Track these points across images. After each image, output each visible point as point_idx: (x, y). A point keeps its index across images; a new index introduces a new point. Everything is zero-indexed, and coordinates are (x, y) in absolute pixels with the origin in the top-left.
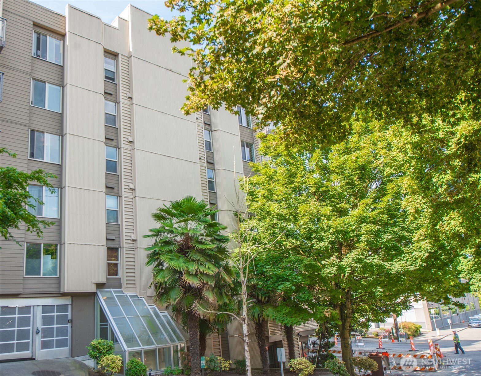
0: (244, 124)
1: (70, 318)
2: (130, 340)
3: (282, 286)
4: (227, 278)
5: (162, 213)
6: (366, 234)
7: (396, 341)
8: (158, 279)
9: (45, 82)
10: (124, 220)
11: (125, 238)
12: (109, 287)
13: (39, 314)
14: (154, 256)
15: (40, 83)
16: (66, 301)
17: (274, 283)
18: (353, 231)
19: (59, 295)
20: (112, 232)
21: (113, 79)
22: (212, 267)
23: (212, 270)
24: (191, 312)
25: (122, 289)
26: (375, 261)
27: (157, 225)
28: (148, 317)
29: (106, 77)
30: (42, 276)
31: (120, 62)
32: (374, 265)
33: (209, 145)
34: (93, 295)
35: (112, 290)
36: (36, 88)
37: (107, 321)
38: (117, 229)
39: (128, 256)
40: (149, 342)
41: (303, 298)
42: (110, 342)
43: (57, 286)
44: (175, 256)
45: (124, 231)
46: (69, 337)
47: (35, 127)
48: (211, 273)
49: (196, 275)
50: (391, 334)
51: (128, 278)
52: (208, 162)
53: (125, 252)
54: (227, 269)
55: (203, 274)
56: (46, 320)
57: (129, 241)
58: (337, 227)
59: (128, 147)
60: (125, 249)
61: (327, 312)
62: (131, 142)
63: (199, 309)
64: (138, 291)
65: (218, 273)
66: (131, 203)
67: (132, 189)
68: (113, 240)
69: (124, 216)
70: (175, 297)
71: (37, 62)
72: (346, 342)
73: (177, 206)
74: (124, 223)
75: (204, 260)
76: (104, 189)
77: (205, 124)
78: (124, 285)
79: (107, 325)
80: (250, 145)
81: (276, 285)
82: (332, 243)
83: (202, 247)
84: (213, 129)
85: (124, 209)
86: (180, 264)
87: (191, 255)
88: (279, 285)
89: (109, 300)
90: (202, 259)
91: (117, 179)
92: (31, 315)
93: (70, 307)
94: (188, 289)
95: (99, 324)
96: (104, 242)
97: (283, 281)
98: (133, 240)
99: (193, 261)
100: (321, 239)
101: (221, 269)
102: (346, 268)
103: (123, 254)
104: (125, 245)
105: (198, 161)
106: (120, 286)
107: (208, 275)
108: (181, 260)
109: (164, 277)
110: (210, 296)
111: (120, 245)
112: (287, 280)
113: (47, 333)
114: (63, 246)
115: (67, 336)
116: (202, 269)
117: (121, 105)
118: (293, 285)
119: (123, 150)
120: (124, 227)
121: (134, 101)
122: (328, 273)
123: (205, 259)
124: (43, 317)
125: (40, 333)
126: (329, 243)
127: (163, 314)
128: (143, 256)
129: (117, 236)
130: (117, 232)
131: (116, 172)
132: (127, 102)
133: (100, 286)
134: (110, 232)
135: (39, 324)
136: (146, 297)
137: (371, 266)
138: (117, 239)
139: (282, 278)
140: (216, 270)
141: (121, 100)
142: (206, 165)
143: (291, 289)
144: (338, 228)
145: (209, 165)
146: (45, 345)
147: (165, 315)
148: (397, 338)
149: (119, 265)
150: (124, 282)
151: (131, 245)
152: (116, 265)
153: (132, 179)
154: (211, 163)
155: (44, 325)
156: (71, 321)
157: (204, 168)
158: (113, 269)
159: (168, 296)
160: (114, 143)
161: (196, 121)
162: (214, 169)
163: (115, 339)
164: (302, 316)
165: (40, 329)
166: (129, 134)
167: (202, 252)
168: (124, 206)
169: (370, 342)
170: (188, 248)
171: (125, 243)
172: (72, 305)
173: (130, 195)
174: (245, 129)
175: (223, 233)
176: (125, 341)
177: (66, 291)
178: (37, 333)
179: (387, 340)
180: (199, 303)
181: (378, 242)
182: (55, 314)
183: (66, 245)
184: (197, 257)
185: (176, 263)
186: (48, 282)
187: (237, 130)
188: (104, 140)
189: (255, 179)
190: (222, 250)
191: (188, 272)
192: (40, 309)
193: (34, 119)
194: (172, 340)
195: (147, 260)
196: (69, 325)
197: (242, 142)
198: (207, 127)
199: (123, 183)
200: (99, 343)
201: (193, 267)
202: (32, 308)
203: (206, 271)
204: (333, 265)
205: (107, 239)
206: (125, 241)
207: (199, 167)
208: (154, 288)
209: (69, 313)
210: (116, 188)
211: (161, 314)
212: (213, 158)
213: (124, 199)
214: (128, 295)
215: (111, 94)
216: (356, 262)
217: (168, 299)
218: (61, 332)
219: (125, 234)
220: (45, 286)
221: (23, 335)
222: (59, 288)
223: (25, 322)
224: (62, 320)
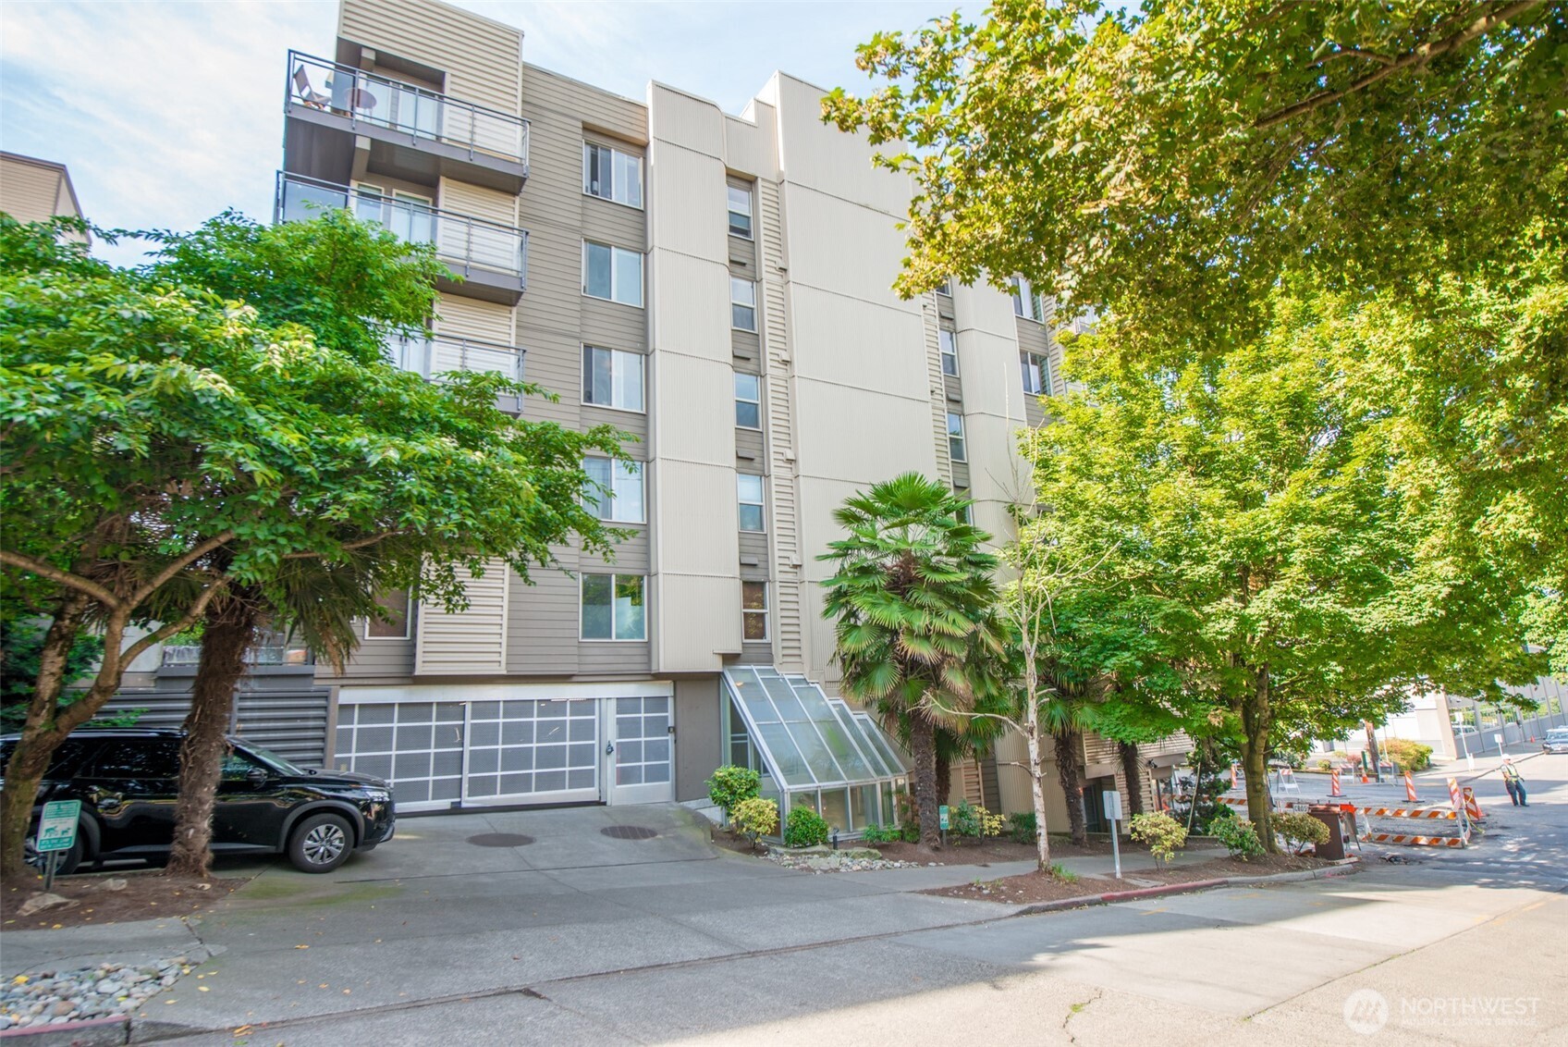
0: (1028, 314)
1: (671, 723)
2: (792, 769)
3: (1113, 660)
4: (993, 643)
5: (854, 509)
6: (1305, 547)
7: (1372, 780)
8: (847, 644)
9: (609, 246)
10: (776, 524)
11: (777, 561)
12: (748, 662)
13: (611, 715)
14: (838, 598)
15: (600, 249)
16: (664, 690)
17: (1095, 655)
18: (1273, 540)
19: (649, 677)
20: (752, 549)
21: (746, 233)
22: (960, 620)
23: (962, 627)
24: (917, 713)
25: (775, 666)
26: (1323, 605)
27: (845, 534)
28: (828, 723)
29: (732, 229)
30: (614, 639)
31: (761, 195)
32: (1323, 615)
33: (950, 363)
34: (717, 677)
35: (754, 668)
36: (591, 258)
37: (745, 731)
38: (762, 543)
39: (784, 598)
40: (830, 774)
41: (1162, 686)
42: (753, 773)
43: (645, 659)
44: (885, 597)
45: (776, 546)
46: (670, 762)
47: (592, 340)
48: (960, 633)
49: (927, 637)
50: (1361, 766)
51: (786, 644)
52: (949, 400)
53: (778, 590)
54: (992, 625)
55: (941, 634)
56: (626, 728)
57: (787, 569)
58: (1236, 532)
59: (780, 373)
60: (778, 584)
61: (1216, 716)
62: (786, 362)
63: (934, 707)
64: (807, 669)
65: (975, 634)
66: (789, 490)
67: (790, 461)
68: (754, 566)
69: (775, 517)
70: (884, 682)
71: (592, 204)
72: (1257, 780)
73: (885, 493)
74: (776, 532)
75: (944, 606)
76: (733, 462)
77: (942, 317)
78: (778, 658)
79: (745, 738)
80: (1039, 360)
81: (1101, 657)
82: (1226, 567)
83: (939, 578)
84: (959, 329)
85: (775, 503)
86: (892, 614)
87: (915, 595)
88: (1106, 658)
89: (749, 687)
90: (939, 604)
91: (759, 440)
92: (596, 717)
93: (670, 702)
94: (911, 666)
95: (729, 736)
96: (736, 571)
97: (1116, 649)
98: (796, 566)
99: (921, 607)
100: (1201, 560)
101: (981, 625)
102: (1258, 621)
103: (773, 594)
104: (779, 577)
105: (928, 397)
106: (770, 661)
107: (952, 638)
108: (895, 606)
109: (860, 641)
110: (957, 681)
111: (768, 575)
112: (1126, 648)
113: (628, 752)
114: (653, 579)
115: (666, 759)
116: (939, 624)
117: (765, 285)
118: (1138, 659)
119: (769, 380)
120: (776, 539)
121: (791, 275)
122: (1218, 633)
123: (946, 603)
124: (619, 721)
125: (614, 753)
126: (1218, 567)
127: (860, 717)
128: (816, 598)
129: (762, 558)
130: (761, 550)
131: (757, 426)
132: (776, 278)
133: (730, 659)
134: (745, 548)
135: (611, 735)
136: (823, 682)
137: (1314, 617)
138: (761, 565)
139: (1113, 643)
140: (970, 627)
141: (764, 275)
142: (944, 405)
143: (1133, 667)
144: (1241, 536)
145: (952, 406)
146: (625, 776)
147: (864, 720)
148: (1374, 774)
149: (767, 617)
150: (777, 651)
151: (790, 577)
152: (762, 616)
153: (790, 439)
154: (955, 401)
155: (621, 735)
156: (674, 730)
157: (941, 413)
158: (754, 626)
159: (869, 680)
160: (751, 366)
161: (922, 312)
162: (962, 414)
163: (762, 768)
164: (1158, 723)
165: (614, 745)
166: (782, 346)
167: (939, 589)
168: (774, 496)
169: (1312, 782)
170: (910, 582)
171: (778, 572)
172: (675, 697)
173: (786, 473)
174: (1029, 326)
175: (983, 548)
176: (782, 771)
177: (662, 670)
178: (609, 753)
179: (1351, 777)
180: (935, 696)
181: (1333, 563)
182: (643, 715)
183: (660, 576)
184: (929, 599)
185: (885, 613)
186: (625, 651)
187: (1011, 329)
188: (730, 360)
189: (1052, 432)
190: (981, 586)
191: (910, 632)
192: (613, 704)
193: (591, 323)
194: (880, 771)
195: (824, 606)
196: (670, 738)
197: (1023, 353)
198: (946, 323)
199: (772, 449)
200: (731, 774)
201: (921, 621)
202: (597, 702)
203: (948, 628)
204: (1227, 614)
205: (742, 565)
206: (778, 568)
207: (931, 411)
208: (839, 663)
209: (670, 714)
210: (758, 460)
211: (855, 718)
212: (960, 389)
213: (774, 481)
214: (786, 677)
215: (744, 264)
216: (1281, 609)
217: (870, 686)
218: (656, 751)
219: (777, 554)
220: (621, 659)
221: (582, 755)
222: (649, 662)
223: (584, 730)
224: (656, 726)
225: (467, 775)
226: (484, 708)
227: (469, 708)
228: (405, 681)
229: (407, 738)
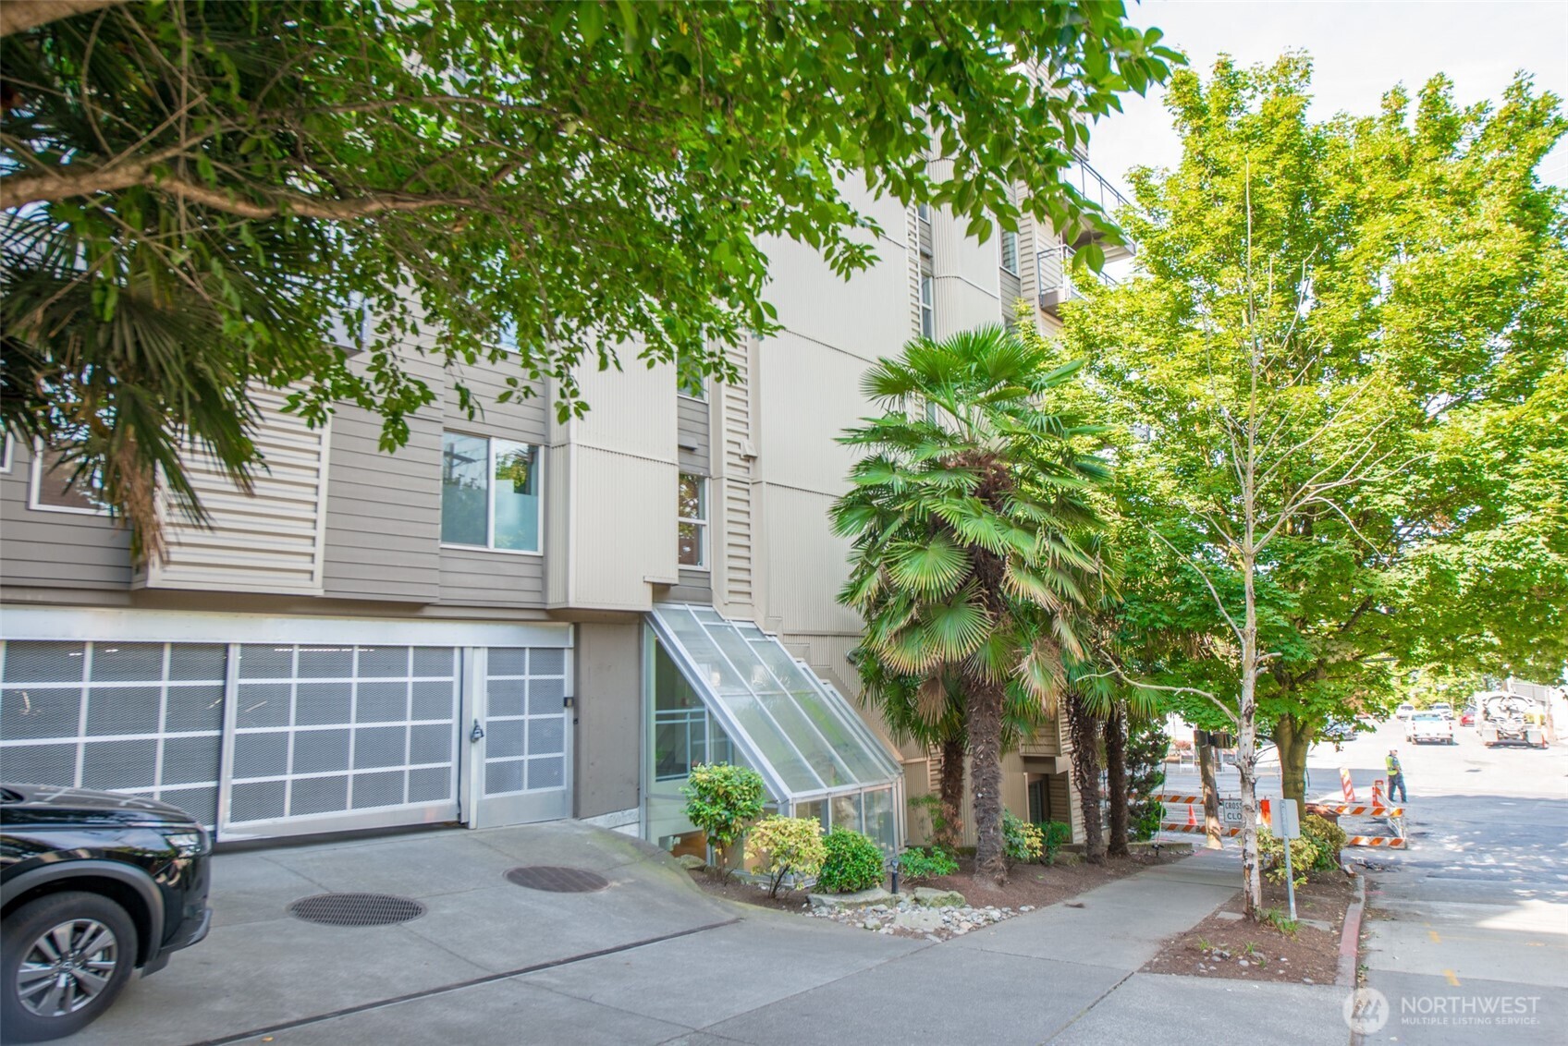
1: (568, 691)
10: (725, 391)
11: (723, 447)
12: (681, 600)
13: (480, 675)
16: (559, 636)
19: (541, 616)
20: (689, 425)
25: (716, 607)
30: (491, 548)
34: (637, 621)
35: (691, 609)
38: (701, 417)
39: (733, 504)
43: (536, 585)
45: (722, 425)
46: (566, 754)
51: (732, 575)
52: (922, 253)
53: (726, 492)
56: (501, 697)
57: (736, 460)
60: (725, 483)
64: (765, 615)
68: (694, 451)
74: (724, 402)
78: (720, 594)
92: (455, 679)
93: (568, 657)
95: (654, 712)
96: (674, 455)
98: (749, 458)
103: (716, 497)
104: (728, 472)
105: (905, 241)
106: (707, 598)
111: (708, 469)
113: (502, 740)
114: (557, 455)
115: (560, 750)
120: (725, 414)
124: (492, 687)
125: (483, 741)
129: (702, 439)
130: (701, 428)
133: (661, 591)
134: (685, 424)
135: (478, 709)
136: (780, 635)
138: (701, 450)
142: (918, 260)
145: (925, 262)
146: (498, 778)
149: (705, 534)
150: (719, 585)
151: (739, 473)
152: (698, 529)
154: (927, 257)
155: (492, 712)
156: (573, 702)
157: (914, 268)
158: (689, 544)
162: (931, 276)
165: (483, 726)
171: (724, 465)
172: (576, 649)
177: (560, 605)
178: (474, 740)
182: (527, 677)
183: (573, 448)
186: (510, 569)
192: (482, 658)
196: (567, 715)
202: (457, 653)
205: (680, 446)
206: (723, 459)
209: (567, 677)
211: (827, 690)
212: (930, 240)
214: (736, 625)
218: (544, 737)
219: (723, 436)
220: (501, 583)
221: (430, 745)
222: (544, 591)
223: (433, 700)
224: (545, 696)
225: (229, 781)
226: (263, 658)
227: (235, 657)
228: (124, 599)
229: (108, 711)
